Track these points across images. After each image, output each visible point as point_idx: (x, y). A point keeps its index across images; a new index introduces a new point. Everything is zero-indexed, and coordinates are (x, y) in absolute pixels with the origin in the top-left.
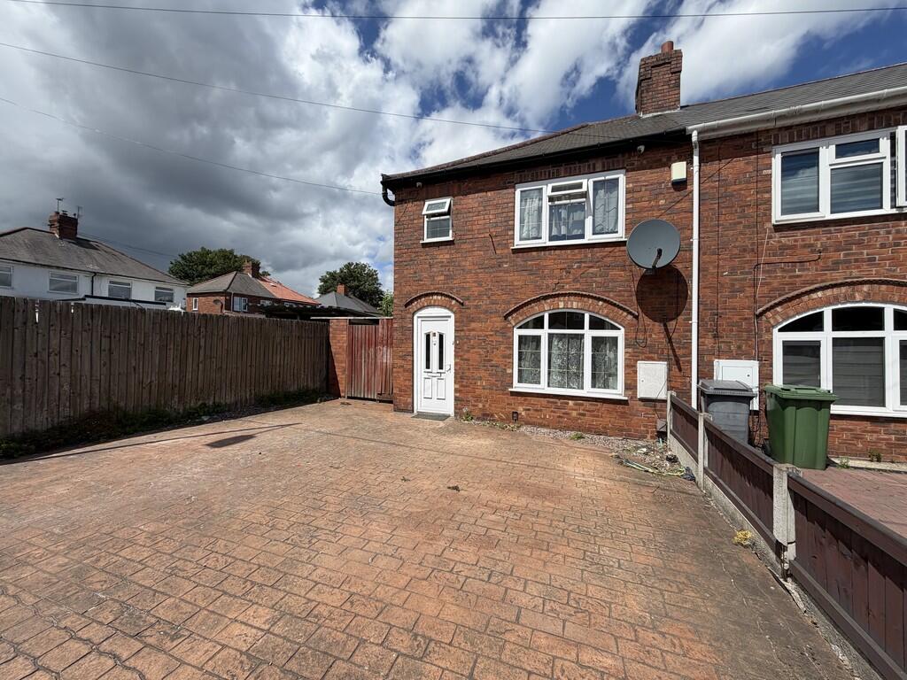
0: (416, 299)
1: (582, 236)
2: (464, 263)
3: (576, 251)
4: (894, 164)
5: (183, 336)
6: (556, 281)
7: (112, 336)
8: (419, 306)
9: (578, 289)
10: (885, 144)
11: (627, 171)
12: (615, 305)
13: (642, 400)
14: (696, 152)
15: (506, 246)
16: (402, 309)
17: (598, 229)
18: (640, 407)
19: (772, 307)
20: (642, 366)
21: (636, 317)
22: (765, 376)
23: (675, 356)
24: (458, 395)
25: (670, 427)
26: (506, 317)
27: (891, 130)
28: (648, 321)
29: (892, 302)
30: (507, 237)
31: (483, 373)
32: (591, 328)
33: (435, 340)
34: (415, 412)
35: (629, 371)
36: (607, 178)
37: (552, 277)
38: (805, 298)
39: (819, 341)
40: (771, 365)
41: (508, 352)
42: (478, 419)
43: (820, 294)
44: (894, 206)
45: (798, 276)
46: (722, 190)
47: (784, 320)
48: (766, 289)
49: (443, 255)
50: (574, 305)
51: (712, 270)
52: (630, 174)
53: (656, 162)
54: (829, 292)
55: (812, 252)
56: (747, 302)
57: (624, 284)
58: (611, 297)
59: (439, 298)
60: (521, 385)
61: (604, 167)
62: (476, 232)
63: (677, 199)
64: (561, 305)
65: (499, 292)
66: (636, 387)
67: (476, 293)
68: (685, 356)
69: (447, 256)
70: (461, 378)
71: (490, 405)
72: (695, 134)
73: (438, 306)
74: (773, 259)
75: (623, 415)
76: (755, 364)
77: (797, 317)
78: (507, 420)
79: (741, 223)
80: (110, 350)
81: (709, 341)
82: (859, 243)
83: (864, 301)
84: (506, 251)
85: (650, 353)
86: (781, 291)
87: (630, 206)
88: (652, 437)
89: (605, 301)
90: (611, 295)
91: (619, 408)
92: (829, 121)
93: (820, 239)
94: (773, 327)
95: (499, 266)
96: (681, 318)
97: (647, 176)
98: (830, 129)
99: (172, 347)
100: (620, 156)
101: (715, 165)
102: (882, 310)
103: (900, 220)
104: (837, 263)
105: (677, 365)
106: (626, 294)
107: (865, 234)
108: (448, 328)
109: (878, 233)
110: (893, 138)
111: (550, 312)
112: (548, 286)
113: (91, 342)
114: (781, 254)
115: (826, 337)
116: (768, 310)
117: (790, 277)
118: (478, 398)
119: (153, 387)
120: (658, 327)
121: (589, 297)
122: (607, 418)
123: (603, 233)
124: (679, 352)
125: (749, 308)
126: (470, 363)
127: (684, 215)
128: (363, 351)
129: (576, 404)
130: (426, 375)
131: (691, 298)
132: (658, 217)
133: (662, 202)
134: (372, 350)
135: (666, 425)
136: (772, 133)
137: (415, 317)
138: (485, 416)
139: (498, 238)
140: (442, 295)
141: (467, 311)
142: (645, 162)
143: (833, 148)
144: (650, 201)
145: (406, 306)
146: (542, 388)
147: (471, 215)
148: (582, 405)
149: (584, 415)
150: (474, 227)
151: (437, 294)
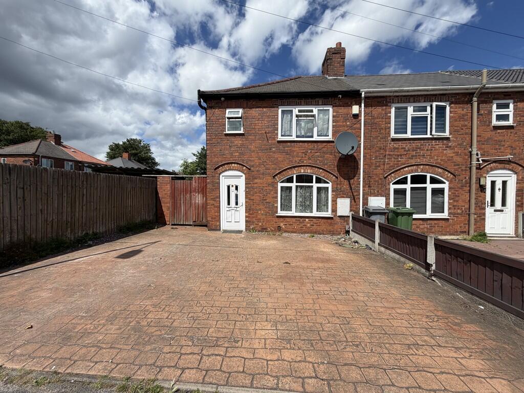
0: (221, 166)
1: (312, 137)
2: (250, 147)
3: (310, 144)
4: (431, 117)
5: (72, 187)
6: (300, 159)
7: (25, 188)
8: (223, 170)
9: (310, 163)
10: (429, 109)
11: (333, 106)
12: (327, 171)
13: (340, 217)
14: (363, 101)
15: (274, 139)
16: (212, 171)
17: (319, 133)
18: (338, 220)
19: (390, 174)
20: (339, 201)
21: (337, 178)
22: (388, 204)
23: (353, 196)
24: (247, 219)
25: (351, 228)
26: (274, 177)
27: (431, 103)
28: (342, 180)
29: (430, 173)
30: (274, 134)
31: (262, 207)
32: (316, 182)
33: (233, 189)
34: (221, 230)
35: (334, 203)
36: (325, 108)
37: (298, 156)
38: (402, 170)
39: (406, 189)
40: (389, 199)
41: (275, 195)
42: (259, 231)
43: (407, 169)
44: (431, 134)
45: (400, 161)
46: (373, 121)
47: (394, 180)
48: (388, 166)
49: (238, 141)
50: (309, 171)
51: (368, 157)
52: (335, 108)
53: (346, 104)
54: (410, 168)
55: (405, 151)
56: (381, 172)
57: (331, 161)
58: (325, 167)
59: (236, 165)
60: (281, 212)
61: (322, 103)
62: (257, 130)
63: (355, 123)
64: (302, 171)
65: (270, 163)
66: (336, 211)
67: (258, 164)
68: (357, 195)
69: (240, 142)
70: (250, 210)
71: (266, 224)
72: (363, 93)
73: (235, 170)
74: (392, 153)
75: (331, 224)
76: (384, 198)
77: (399, 179)
78: (275, 231)
79: (379, 136)
80: (24, 198)
81: (367, 189)
82: (420, 148)
83: (421, 172)
84: (274, 142)
85: (343, 194)
86: (393, 167)
87: (334, 124)
88: (343, 234)
89: (323, 169)
90: (326, 166)
91: (329, 221)
92: (411, 96)
93: (407, 146)
94: (390, 182)
95: (270, 149)
96: (356, 178)
97: (343, 110)
98: (412, 99)
99: (65, 195)
100: (330, 99)
101: (370, 109)
102: (426, 176)
103: (432, 140)
104: (413, 156)
105: (354, 200)
106: (332, 166)
107: (422, 145)
108: (241, 182)
109: (426, 145)
110: (431, 106)
111: (297, 174)
112: (296, 161)
113: (10, 192)
114: (394, 151)
115: (408, 186)
116: (389, 175)
117: (397, 161)
118: (259, 220)
119: (54, 223)
120: (346, 182)
121: (316, 167)
122: (324, 226)
123: (322, 136)
124: (355, 194)
125: (382, 174)
126: (254, 201)
127: (357, 130)
128: (182, 196)
129: (309, 220)
130: (228, 209)
131: (360, 169)
132: (346, 130)
133: (348, 123)
134: (188, 195)
135: (349, 228)
136: (391, 98)
137: (221, 176)
138: (263, 229)
139: (270, 134)
140: (237, 164)
141: (253, 173)
142: (341, 103)
143: (412, 107)
144: (343, 122)
145: (215, 169)
146: (293, 213)
147: (254, 120)
148: (312, 220)
149: (313, 225)
150: (256, 127)
151: (234, 163)
